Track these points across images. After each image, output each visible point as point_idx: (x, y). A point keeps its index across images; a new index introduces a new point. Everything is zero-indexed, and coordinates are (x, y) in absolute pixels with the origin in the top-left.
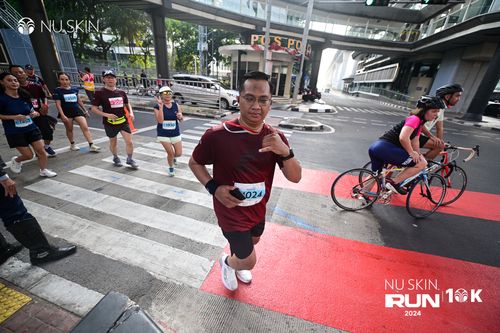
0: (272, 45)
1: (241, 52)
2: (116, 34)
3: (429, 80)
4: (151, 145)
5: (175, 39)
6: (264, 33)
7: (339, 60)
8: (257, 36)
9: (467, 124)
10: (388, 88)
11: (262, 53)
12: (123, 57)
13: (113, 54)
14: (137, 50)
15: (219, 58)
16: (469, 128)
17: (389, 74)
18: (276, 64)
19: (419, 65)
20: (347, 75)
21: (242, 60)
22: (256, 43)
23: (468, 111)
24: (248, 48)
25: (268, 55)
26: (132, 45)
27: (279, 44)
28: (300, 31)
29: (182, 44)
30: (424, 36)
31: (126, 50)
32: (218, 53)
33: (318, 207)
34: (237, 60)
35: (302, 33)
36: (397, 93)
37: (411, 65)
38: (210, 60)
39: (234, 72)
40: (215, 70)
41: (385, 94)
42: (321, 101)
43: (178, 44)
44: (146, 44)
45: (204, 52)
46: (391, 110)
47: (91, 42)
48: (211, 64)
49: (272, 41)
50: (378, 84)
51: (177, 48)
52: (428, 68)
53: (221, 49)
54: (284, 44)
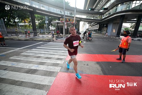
0: (66, 21)
1: (58, 23)
2: (19, 19)
3: (106, 28)
4: (29, 51)
5: (38, 20)
6: (64, 18)
7: (84, 24)
8: (62, 19)
9: (117, 38)
10: (97, 31)
11: (64, 23)
12: (22, 26)
13: (18, 25)
14: (27, 24)
15: (52, 25)
16: (117, 39)
17: (97, 27)
18: (68, 26)
19: (104, 25)
20: (87, 28)
21: (58, 25)
22: (62, 20)
23: (117, 35)
24: (60, 22)
25: (65, 23)
26: (25, 22)
27: (68, 21)
28: (73, 17)
29: (41, 22)
30: (103, 18)
31: (23, 24)
32: (51, 24)
33: (83, 65)
34: (57, 25)
35: (74, 18)
36: (99, 32)
37: (102, 25)
38: (49, 26)
39: (56, 28)
40: (51, 28)
41: (97, 32)
42: (81, 35)
43: (39, 22)
44: (29, 22)
45: (47, 24)
46: (99, 36)
47: (11, 22)
48: (50, 27)
49: (66, 20)
50: (95, 30)
51: (39, 23)
52: (106, 25)
53: (52, 22)
54: (69, 20)
